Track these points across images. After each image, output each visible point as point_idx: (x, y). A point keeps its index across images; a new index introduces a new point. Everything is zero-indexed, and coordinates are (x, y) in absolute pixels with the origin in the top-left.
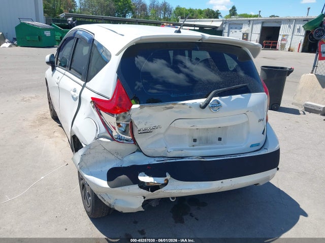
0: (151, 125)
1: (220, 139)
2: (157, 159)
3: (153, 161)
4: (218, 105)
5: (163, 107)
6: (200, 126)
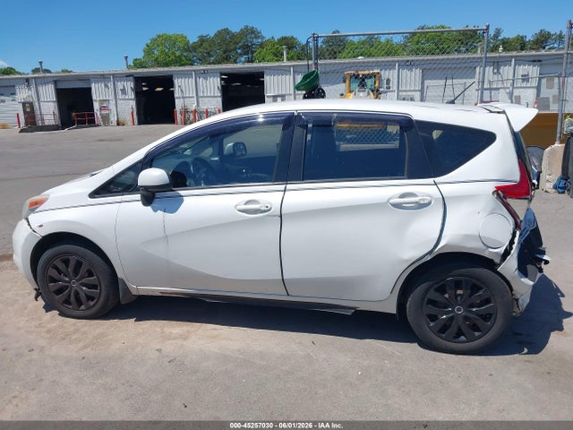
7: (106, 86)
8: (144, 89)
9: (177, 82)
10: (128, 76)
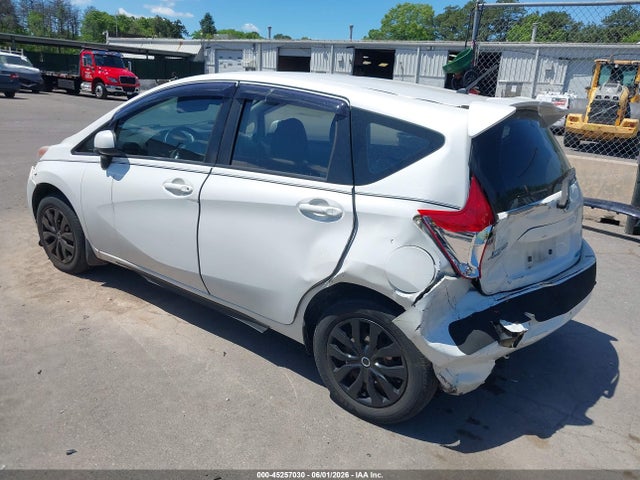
1: (550, 252)
7: (325, 57)
8: (366, 63)
9: (399, 58)
10: (349, 47)
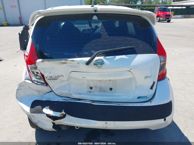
0: (55, 74)
1: (111, 89)
2: (64, 98)
3: (60, 100)
4: (102, 63)
5: (59, 62)
6: (89, 78)
